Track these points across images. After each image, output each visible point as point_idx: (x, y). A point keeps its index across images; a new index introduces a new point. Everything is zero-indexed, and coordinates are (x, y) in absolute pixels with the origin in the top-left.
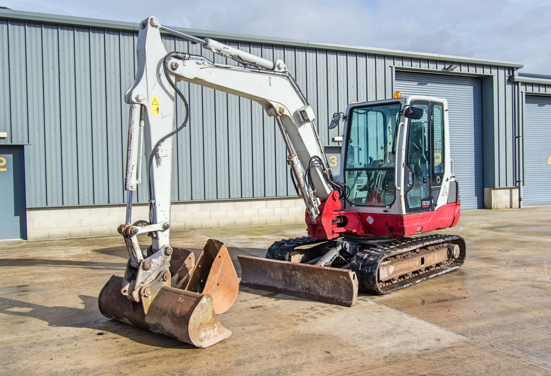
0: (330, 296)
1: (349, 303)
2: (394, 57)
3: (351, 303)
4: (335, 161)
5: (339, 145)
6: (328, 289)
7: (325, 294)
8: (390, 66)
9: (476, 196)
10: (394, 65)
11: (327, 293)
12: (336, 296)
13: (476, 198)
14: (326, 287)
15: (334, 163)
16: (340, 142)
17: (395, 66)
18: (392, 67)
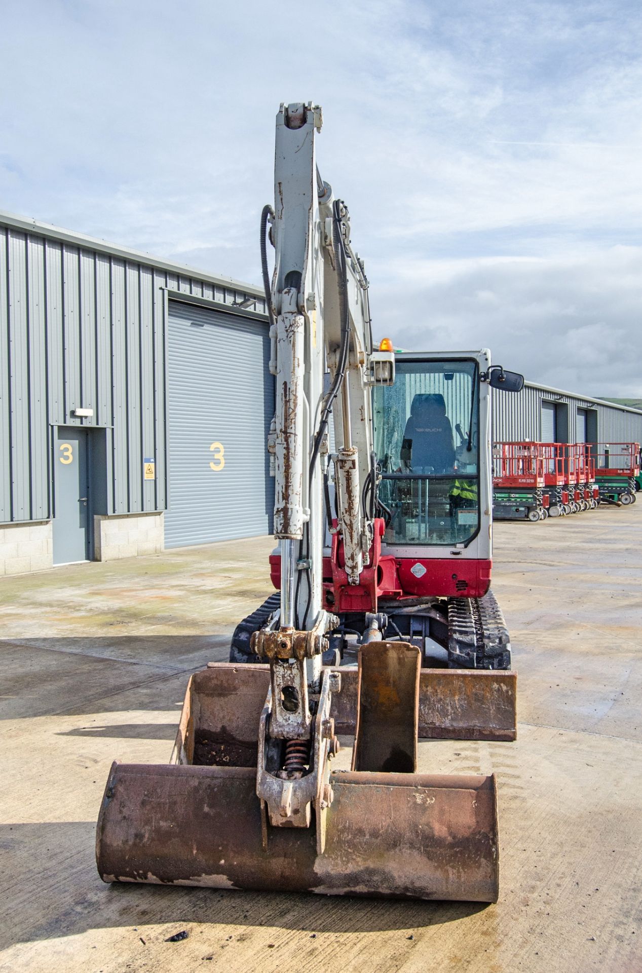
0: (461, 724)
1: (511, 735)
2: (167, 273)
3: (515, 733)
4: (68, 454)
5: (82, 423)
6: (454, 713)
7: (447, 723)
8: (161, 288)
9: (266, 513)
10: (166, 286)
11: (452, 719)
12: (476, 723)
13: (267, 518)
14: (449, 708)
15: (67, 458)
16: (83, 418)
17: (168, 289)
18: (163, 290)
